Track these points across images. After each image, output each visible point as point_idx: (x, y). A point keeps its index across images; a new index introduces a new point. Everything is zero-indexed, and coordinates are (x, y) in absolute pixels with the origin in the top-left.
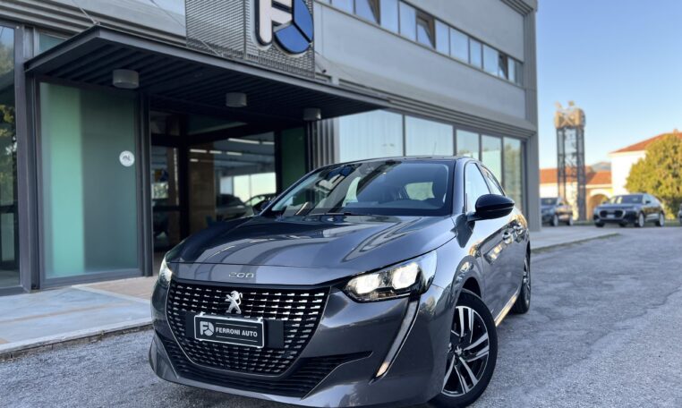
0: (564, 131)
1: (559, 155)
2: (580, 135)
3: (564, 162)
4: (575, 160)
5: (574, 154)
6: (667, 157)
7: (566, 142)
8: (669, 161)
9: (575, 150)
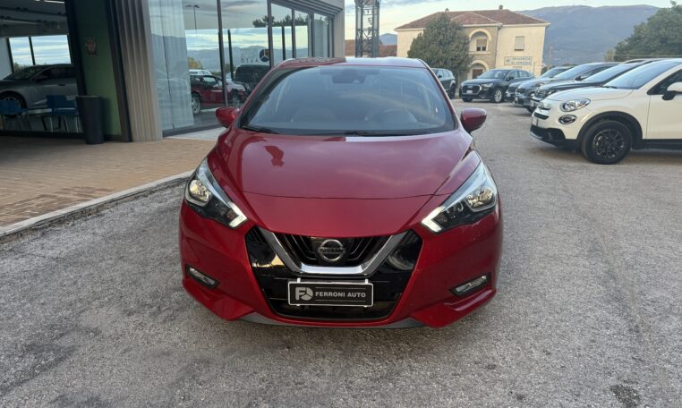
0: (362, 7)
1: (357, 30)
2: (375, 12)
3: (362, 37)
4: (370, 35)
5: (369, 30)
6: (439, 34)
7: (364, 17)
8: (441, 37)
9: (371, 26)
